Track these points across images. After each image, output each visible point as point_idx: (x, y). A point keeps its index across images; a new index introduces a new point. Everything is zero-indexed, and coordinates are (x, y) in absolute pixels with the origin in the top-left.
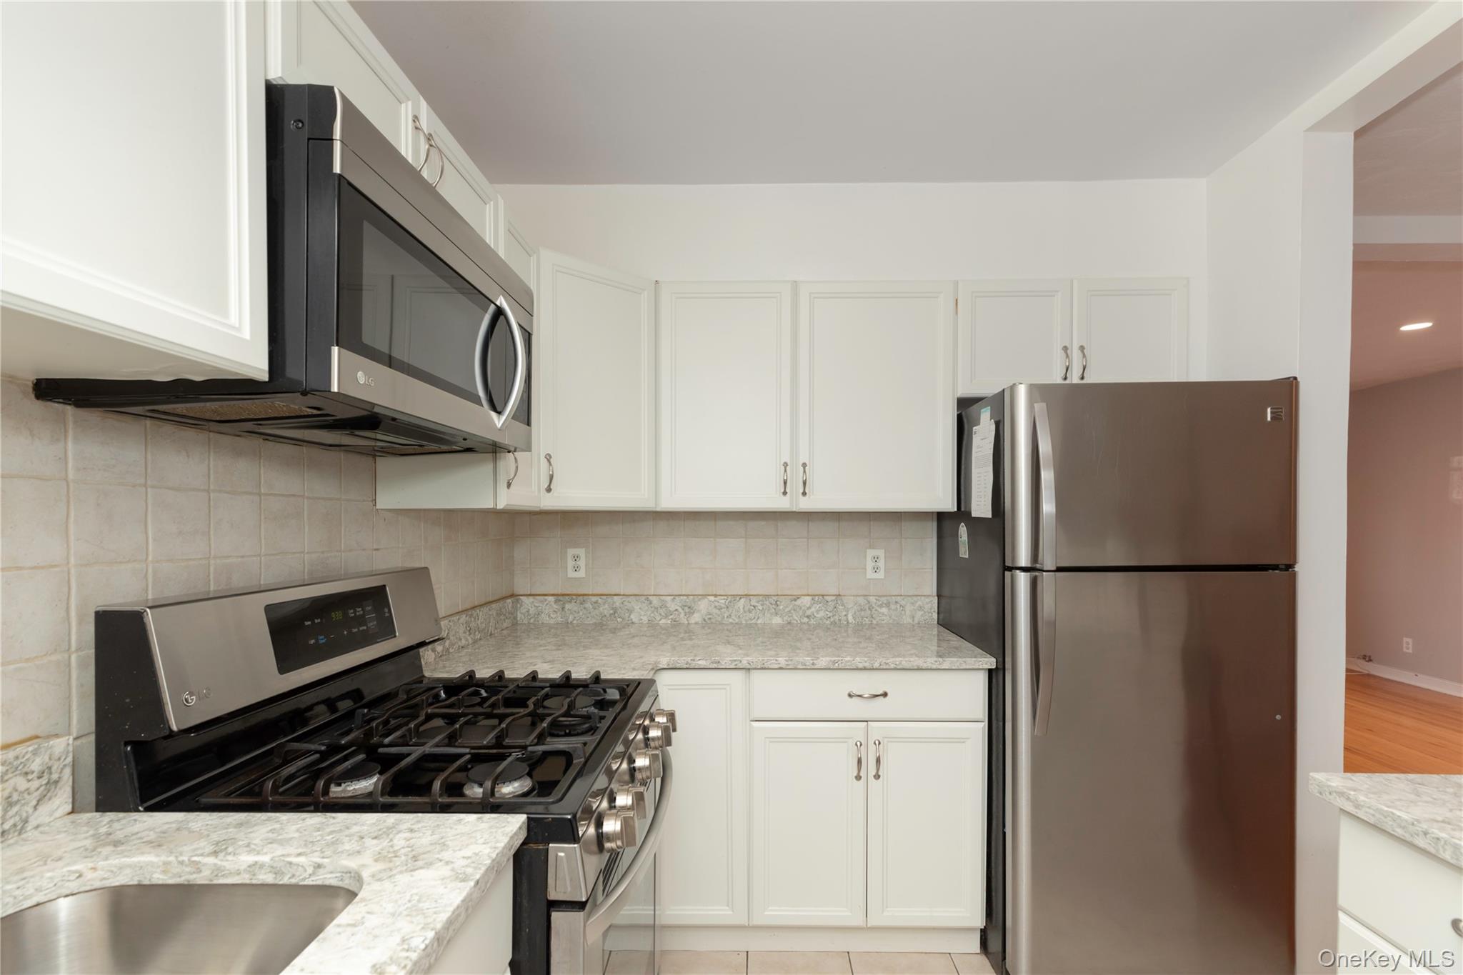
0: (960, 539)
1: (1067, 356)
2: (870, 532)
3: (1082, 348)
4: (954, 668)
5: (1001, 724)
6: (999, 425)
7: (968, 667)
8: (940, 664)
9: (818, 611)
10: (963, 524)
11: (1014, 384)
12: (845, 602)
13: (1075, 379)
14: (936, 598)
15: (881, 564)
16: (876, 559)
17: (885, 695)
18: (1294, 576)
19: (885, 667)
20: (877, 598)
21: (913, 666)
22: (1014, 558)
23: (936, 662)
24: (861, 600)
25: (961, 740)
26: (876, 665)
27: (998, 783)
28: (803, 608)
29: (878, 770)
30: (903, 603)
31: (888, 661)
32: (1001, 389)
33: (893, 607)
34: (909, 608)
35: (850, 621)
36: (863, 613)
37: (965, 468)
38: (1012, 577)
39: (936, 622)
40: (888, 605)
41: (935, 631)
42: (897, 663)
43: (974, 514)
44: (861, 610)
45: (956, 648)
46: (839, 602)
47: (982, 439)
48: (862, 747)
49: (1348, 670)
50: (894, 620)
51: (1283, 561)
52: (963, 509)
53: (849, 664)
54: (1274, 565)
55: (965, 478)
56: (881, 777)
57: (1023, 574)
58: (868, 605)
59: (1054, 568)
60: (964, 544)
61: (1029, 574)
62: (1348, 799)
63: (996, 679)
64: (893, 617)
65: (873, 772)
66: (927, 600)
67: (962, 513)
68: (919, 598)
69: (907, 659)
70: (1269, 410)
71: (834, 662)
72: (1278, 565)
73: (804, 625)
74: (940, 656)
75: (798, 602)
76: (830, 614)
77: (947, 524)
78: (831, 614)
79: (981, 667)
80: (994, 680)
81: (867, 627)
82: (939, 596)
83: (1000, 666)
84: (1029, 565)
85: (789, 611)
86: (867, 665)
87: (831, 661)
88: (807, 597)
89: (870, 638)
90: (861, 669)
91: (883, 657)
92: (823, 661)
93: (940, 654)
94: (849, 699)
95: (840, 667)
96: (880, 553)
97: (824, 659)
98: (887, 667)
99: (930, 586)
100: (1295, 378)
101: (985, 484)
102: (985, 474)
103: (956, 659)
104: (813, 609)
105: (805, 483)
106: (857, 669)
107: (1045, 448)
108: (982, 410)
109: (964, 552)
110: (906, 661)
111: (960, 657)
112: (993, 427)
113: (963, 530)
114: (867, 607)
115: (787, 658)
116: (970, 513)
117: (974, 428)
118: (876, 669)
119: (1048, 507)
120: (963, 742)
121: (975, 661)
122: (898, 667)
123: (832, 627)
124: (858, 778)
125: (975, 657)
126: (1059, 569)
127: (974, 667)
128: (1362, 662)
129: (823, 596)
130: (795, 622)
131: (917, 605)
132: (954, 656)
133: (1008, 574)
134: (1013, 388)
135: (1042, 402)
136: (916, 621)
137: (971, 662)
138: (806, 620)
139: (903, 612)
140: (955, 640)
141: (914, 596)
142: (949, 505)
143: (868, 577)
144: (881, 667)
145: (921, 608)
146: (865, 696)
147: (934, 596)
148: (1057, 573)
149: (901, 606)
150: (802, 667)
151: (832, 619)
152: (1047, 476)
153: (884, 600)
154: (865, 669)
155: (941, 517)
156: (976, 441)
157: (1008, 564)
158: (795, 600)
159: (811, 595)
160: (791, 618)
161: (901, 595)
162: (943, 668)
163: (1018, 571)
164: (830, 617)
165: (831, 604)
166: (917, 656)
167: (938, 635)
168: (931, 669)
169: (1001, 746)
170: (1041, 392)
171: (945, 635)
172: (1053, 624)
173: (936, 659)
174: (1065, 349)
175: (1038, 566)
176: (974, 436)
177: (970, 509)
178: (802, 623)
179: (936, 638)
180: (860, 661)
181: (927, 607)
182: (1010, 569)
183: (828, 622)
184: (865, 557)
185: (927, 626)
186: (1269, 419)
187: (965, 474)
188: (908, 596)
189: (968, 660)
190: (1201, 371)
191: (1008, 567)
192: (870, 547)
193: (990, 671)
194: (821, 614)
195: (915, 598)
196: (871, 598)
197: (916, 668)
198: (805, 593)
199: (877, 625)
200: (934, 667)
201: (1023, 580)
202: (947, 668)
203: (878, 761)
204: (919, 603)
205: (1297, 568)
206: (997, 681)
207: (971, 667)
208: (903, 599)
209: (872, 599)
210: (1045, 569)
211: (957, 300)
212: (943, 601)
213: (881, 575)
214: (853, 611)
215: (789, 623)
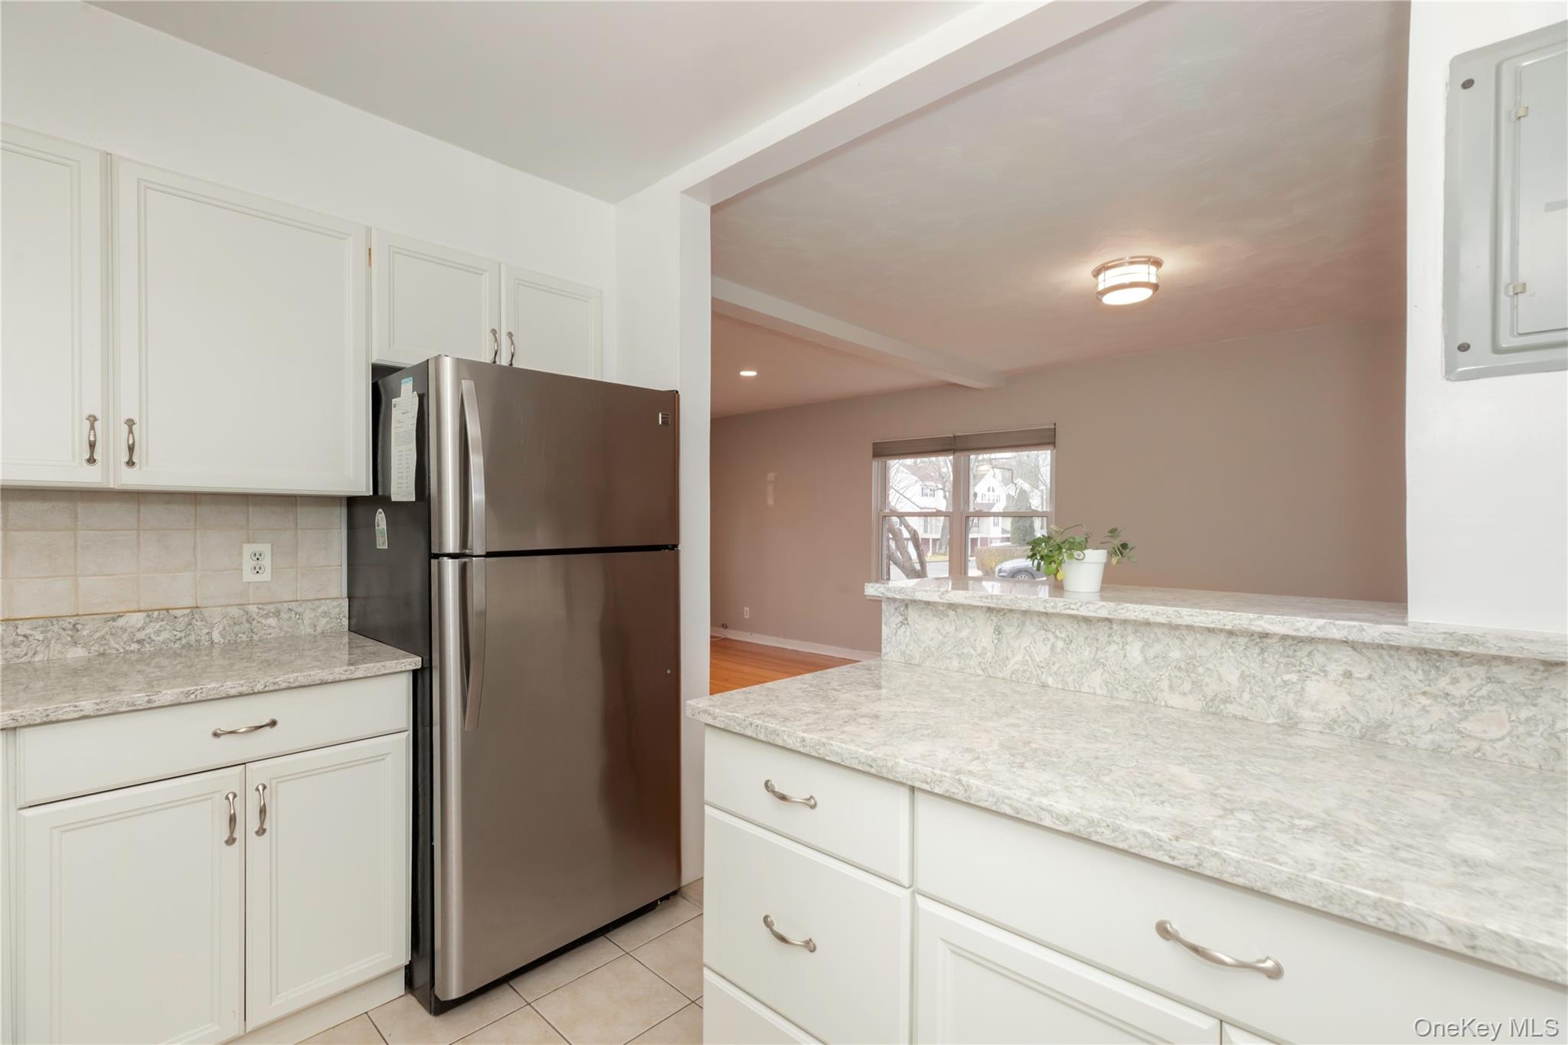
0: (377, 527)
1: (496, 340)
2: (248, 522)
3: (510, 335)
4: (369, 675)
5: (428, 729)
6: (423, 399)
7: (387, 672)
8: (352, 673)
9: (158, 633)
10: (380, 510)
11: (440, 356)
12: (206, 615)
13: (504, 361)
14: (347, 600)
15: (266, 562)
16: (257, 557)
17: (273, 723)
18: (678, 551)
19: (271, 688)
20: (260, 606)
21: (314, 681)
22: (441, 544)
23: (346, 671)
24: (235, 612)
25: (380, 758)
26: (259, 687)
27: (424, 795)
28: (129, 630)
29: (262, 821)
30: (300, 610)
31: (278, 680)
32: (425, 360)
33: (284, 616)
34: (308, 616)
35: (216, 641)
36: (237, 628)
37: (382, 446)
38: (440, 566)
39: (347, 629)
40: (277, 614)
41: (346, 640)
42: (292, 680)
43: (394, 499)
44: (235, 624)
45: (374, 653)
46: (197, 616)
47: (403, 413)
48: (236, 799)
49: (712, 637)
50: (287, 632)
51: (670, 542)
52: (380, 493)
53: (215, 691)
54: (665, 546)
55: (383, 456)
56: (267, 831)
57: (450, 561)
58: (245, 618)
59: (484, 553)
60: (382, 532)
61: (457, 560)
62: (709, 714)
63: (421, 682)
64: (285, 629)
65: (254, 824)
66: (335, 603)
67: (379, 498)
68: (323, 601)
69: (306, 674)
70: (660, 415)
71: (188, 694)
72: (667, 546)
73: (132, 655)
74: (352, 664)
75: (121, 622)
76: (179, 635)
77: (360, 511)
78: (183, 634)
79: (403, 669)
80: (420, 682)
81: (245, 645)
82: (350, 597)
83: (427, 665)
84: (458, 551)
85: (103, 637)
86: (245, 689)
87: (182, 692)
88: (140, 614)
89: (249, 659)
90: (234, 696)
91: (270, 676)
92: (168, 695)
93: (352, 662)
94: (216, 740)
95: (199, 698)
96: (265, 548)
97: (169, 692)
98: (276, 687)
99: (337, 584)
100: (677, 392)
101: (407, 463)
102: (408, 452)
103: (373, 664)
104: (148, 630)
105: (131, 449)
106: (229, 697)
107: (474, 431)
108: (403, 381)
109: (382, 543)
110: (304, 676)
111: (378, 662)
112: (416, 400)
113: (381, 518)
114: (244, 620)
115: (98, 701)
116: (389, 498)
117: (394, 400)
118: (259, 693)
119: (477, 496)
120: (383, 759)
121: (396, 664)
122: (293, 685)
123: (184, 652)
124: (231, 841)
125: (397, 659)
126: (489, 555)
127: (396, 670)
128: (722, 629)
129: (167, 610)
130: (114, 651)
131: (320, 610)
132: (371, 661)
133: (434, 562)
134: (437, 359)
135: (471, 379)
136: (319, 630)
137: (391, 665)
138: (135, 646)
139: (300, 621)
140: (371, 645)
141: (314, 600)
142: (362, 486)
143: (246, 579)
144: (267, 689)
145: (325, 614)
146: (242, 730)
147: (343, 599)
148: (487, 559)
149: (296, 614)
150: (128, 709)
151: (184, 641)
152: (476, 461)
153: (272, 608)
154: (241, 695)
155: (352, 502)
156: (396, 414)
157: (435, 550)
158: (114, 620)
159: (144, 611)
160: (106, 647)
161: (297, 601)
162: (356, 677)
163: (445, 558)
164: (180, 639)
165: (182, 622)
166: (320, 668)
167: (349, 643)
168: (340, 681)
169: (428, 753)
170: (467, 368)
171: (358, 641)
172: (483, 614)
173: (346, 668)
174: (494, 332)
175: (467, 551)
176: (393, 409)
177: (390, 493)
178: (127, 652)
179: (347, 646)
180: (231, 686)
181: (334, 612)
182: (437, 556)
183: (176, 646)
184: (241, 554)
185: (333, 634)
186: (660, 423)
187: (383, 452)
188: (308, 601)
189: (388, 663)
190: (613, 374)
191: (434, 554)
192: (249, 542)
193: (415, 672)
194: (165, 635)
195: (317, 603)
196: (250, 606)
197: (319, 682)
198: (134, 607)
199: (260, 641)
200: (344, 677)
201: (450, 567)
202: (361, 676)
203: (263, 811)
204: (324, 608)
205: (680, 547)
206: (423, 682)
207: (391, 671)
208: (300, 605)
209: (253, 609)
210: (474, 554)
211: (370, 249)
212: (356, 603)
213: (266, 576)
214: (221, 626)
215: (103, 654)
